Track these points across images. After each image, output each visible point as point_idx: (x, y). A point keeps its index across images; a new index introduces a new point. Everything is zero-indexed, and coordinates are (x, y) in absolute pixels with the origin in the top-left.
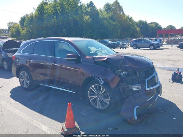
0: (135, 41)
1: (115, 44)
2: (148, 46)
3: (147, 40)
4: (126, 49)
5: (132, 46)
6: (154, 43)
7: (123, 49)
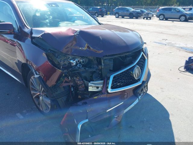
0: (163, 9)
1: (138, 13)
2: (178, 17)
3: (178, 9)
4: (150, 19)
5: (158, 16)
6: (186, 13)
7: (147, 19)
